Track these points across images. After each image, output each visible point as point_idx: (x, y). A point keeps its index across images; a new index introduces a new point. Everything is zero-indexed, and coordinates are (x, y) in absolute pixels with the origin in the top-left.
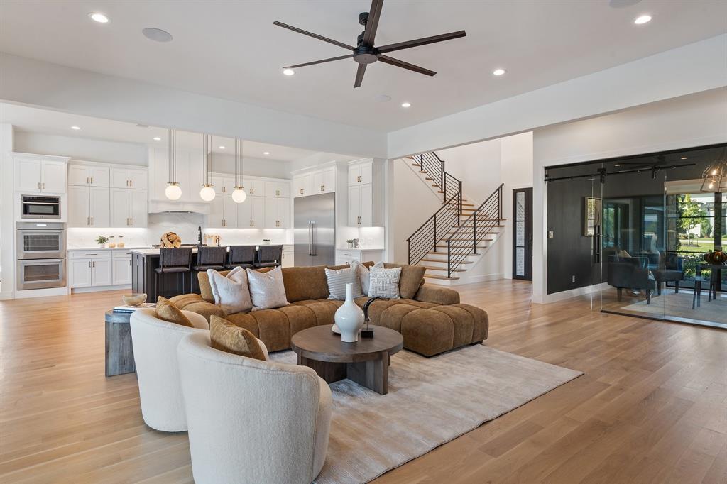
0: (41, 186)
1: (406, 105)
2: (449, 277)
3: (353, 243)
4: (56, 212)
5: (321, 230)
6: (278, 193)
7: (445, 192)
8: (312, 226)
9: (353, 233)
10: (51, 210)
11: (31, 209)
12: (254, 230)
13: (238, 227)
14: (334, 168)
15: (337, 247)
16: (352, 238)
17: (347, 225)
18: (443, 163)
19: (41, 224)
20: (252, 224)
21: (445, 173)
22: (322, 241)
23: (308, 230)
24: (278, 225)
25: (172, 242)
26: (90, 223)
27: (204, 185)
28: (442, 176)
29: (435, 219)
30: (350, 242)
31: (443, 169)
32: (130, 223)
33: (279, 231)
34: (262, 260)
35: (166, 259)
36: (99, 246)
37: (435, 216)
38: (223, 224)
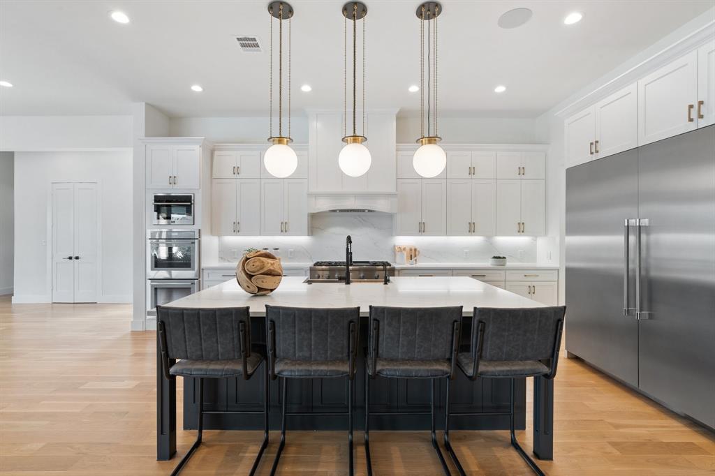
0: (173, 180)
6: (522, 171)
12: (475, 240)
13: (447, 234)
20: (472, 229)
24: (521, 229)
26: (237, 229)
32: (284, 229)
33: (522, 240)
38: (422, 229)
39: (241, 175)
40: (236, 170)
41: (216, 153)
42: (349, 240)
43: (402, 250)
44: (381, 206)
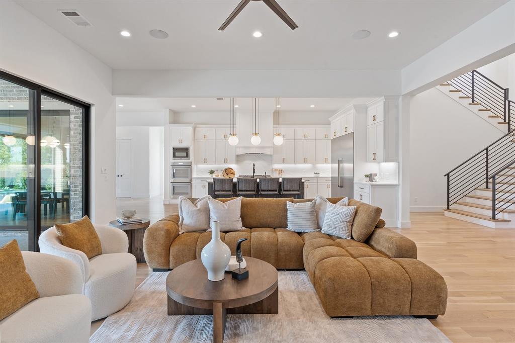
0: (181, 141)
1: (393, 34)
2: (494, 218)
3: (370, 177)
4: (187, 156)
5: (347, 166)
7: (509, 123)
8: (339, 162)
9: (372, 168)
10: (185, 154)
11: (177, 154)
13: (295, 163)
14: (353, 111)
15: (356, 180)
16: (368, 173)
17: (366, 161)
18: (506, 91)
19: (181, 162)
20: (305, 161)
21: (509, 102)
22: (347, 175)
23: (337, 165)
24: (326, 161)
25: (228, 174)
26: (205, 161)
27: (253, 134)
28: (505, 105)
29: (487, 153)
30: (367, 176)
31: (506, 97)
32: (226, 162)
34: (285, 189)
35: (216, 186)
36: (210, 176)
37: (487, 149)
38: (284, 161)
39: (207, 139)
40: (205, 136)
41: (197, 129)
42: (254, 165)
43: (276, 170)
44: (268, 151)
